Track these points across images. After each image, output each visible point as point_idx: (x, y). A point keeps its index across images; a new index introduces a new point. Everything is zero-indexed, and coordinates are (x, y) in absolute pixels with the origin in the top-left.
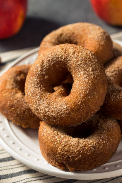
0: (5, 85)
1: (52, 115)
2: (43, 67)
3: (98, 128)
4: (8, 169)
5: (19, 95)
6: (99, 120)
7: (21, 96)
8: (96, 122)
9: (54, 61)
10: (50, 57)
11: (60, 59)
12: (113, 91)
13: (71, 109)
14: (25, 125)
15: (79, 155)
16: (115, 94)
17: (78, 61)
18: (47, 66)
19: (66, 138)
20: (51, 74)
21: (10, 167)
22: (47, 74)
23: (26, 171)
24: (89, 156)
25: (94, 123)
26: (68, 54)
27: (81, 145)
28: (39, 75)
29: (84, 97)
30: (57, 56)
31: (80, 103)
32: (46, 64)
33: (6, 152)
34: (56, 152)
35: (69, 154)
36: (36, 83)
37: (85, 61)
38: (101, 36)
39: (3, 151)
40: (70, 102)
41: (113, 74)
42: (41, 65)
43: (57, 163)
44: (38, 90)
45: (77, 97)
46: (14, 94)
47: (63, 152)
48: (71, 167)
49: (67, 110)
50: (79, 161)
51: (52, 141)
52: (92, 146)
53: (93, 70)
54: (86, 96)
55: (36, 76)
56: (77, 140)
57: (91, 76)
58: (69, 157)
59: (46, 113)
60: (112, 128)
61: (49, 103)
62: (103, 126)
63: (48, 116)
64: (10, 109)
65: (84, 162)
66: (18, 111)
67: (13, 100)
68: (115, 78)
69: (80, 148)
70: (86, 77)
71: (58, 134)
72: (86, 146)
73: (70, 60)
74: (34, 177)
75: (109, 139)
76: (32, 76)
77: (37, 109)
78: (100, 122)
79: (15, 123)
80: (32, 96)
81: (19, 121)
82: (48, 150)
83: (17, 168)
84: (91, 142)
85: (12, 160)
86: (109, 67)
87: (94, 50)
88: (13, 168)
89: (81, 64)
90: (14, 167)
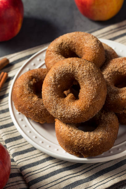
0: (23, 90)
1: (68, 117)
2: (56, 78)
3: (102, 121)
4: (34, 158)
5: (35, 98)
6: (101, 114)
7: (37, 100)
8: (99, 116)
9: (64, 73)
10: (61, 71)
11: (68, 72)
12: (111, 93)
13: (82, 111)
14: (42, 122)
15: (91, 146)
16: (113, 95)
17: (83, 73)
18: (59, 78)
19: (79, 133)
20: (62, 83)
21: (35, 156)
22: (59, 84)
23: (48, 158)
24: (98, 146)
25: (98, 117)
26: (75, 67)
27: (92, 138)
28: (53, 85)
29: (91, 102)
30: (66, 69)
31: (88, 106)
32: (58, 76)
33: (29, 144)
34: (73, 144)
35: (84, 146)
36: (51, 92)
37: (90, 73)
38: (95, 45)
39: (26, 143)
40: (81, 106)
41: (109, 76)
42: (54, 77)
43: (74, 153)
44: (54, 98)
45: (85, 102)
46: (31, 98)
47: (78, 144)
48: (85, 155)
49: (79, 113)
50: (92, 150)
51: (69, 136)
52: (100, 138)
53: (96, 79)
54: (93, 101)
55: (51, 86)
56: (88, 134)
57: (95, 84)
58: (83, 148)
59: (62, 115)
60: (113, 120)
61: (64, 107)
62: (105, 120)
63: (64, 117)
64: (30, 110)
65: (95, 150)
66: (37, 112)
67: (32, 103)
68: (110, 79)
69: (91, 141)
70: (91, 86)
71: (73, 130)
72: (96, 139)
73: (77, 72)
74: (55, 163)
75: (111, 130)
76: (48, 86)
77: (55, 113)
78: (102, 116)
79: (34, 120)
80: (49, 102)
81: (37, 119)
82: (66, 143)
83: (40, 156)
84: (99, 135)
85: (35, 150)
86: (104, 70)
87: (92, 58)
88: (37, 157)
89: (86, 75)
90: (38, 155)
